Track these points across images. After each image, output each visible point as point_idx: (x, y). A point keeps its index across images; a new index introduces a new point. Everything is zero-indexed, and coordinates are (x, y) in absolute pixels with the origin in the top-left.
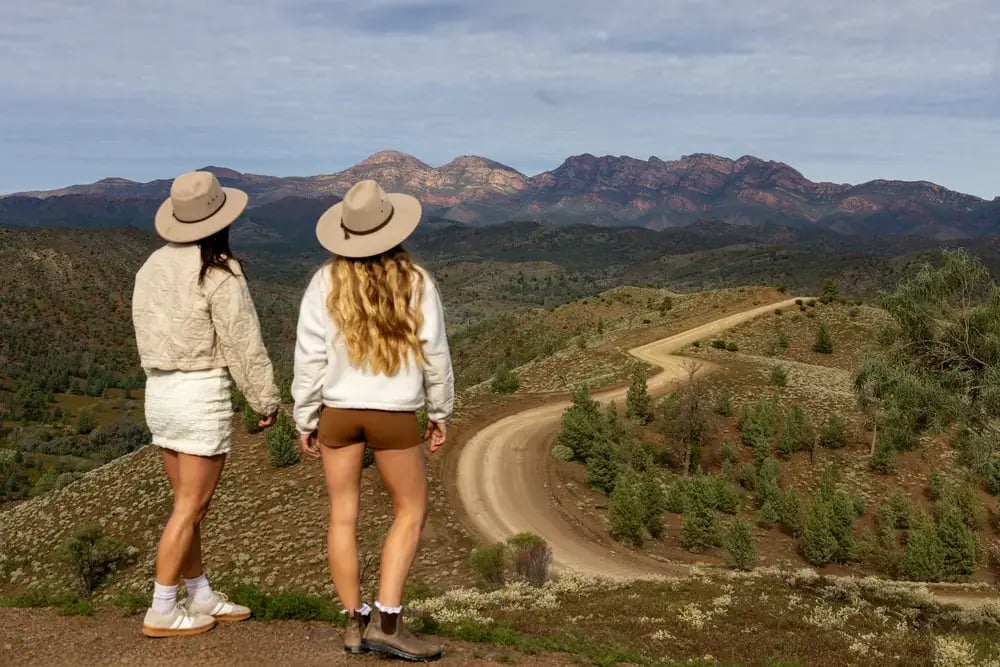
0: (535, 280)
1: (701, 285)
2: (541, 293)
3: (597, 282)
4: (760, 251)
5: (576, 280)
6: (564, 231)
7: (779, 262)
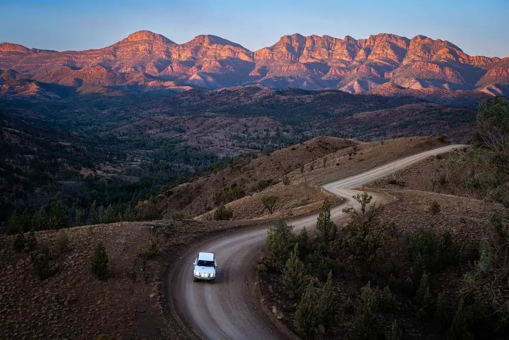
0: (257, 131)
1: (385, 134)
2: (261, 141)
3: (304, 133)
4: (430, 109)
5: (288, 131)
6: (279, 92)
7: (444, 117)
